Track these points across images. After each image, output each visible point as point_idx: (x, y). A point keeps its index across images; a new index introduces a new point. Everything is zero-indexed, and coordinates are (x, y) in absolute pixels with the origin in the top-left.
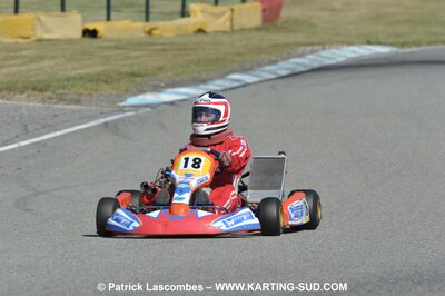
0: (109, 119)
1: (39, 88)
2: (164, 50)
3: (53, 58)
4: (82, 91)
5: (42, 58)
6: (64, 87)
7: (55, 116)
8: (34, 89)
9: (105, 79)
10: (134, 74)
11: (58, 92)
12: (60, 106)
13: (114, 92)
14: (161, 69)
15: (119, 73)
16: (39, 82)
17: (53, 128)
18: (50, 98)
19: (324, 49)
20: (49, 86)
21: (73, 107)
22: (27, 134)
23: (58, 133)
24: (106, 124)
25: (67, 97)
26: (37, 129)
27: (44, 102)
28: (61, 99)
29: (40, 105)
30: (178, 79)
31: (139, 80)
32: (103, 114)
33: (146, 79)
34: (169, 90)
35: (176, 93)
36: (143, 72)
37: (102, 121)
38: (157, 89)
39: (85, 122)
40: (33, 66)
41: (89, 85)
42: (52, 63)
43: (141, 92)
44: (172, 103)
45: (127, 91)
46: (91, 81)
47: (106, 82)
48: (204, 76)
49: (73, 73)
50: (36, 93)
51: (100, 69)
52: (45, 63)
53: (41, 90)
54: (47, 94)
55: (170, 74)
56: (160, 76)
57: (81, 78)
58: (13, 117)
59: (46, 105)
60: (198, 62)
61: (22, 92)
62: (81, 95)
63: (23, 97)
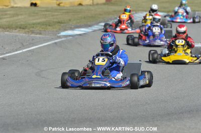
0: (56, 41)
1: (22, 27)
2: (68, 12)
3: (21, 15)
4: (41, 29)
5: (17, 15)
6: (33, 27)
7: (33, 39)
8: (20, 28)
9: (49, 24)
10: (59, 22)
11: (31, 29)
12: (33, 35)
13: (55, 30)
14: (70, 20)
15: (53, 22)
16: (21, 25)
17: (34, 45)
18: (29, 32)
19: (136, 13)
20: (26, 27)
21: (38, 36)
22: (23, 47)
23: (37, 47)
24: (56, 43)
25: (35, 31)
26: (27, 45)
27: (26, 33)
28: (33, 32)
29: (24, 35)
30: (79, 25)
31: (62, 25)
33: (65, 24)
34: (77, 29)
35: (80, 31)
36: (63, 22)
37: (53, 42)
38: (72, 29)
39: (47, 42)
40: (15, 18)
42: (23, 17)
43: (65, 30)
44: (80, 35)
45: (60, 29)
46: (43, 25)
47: (50, 26)
48: (89, 23)
49: (34, 21)
50: (21, 30)
51: (43, 20)
52: (20, 17)
53: (23, 29)
54: (26, 30)
55: (75, 22)
56: (71, 23)
57: (39, 24)
58: (15, 40)
59: (27, 35)
60: (84, 18)
61: (16, 29)
62: (40, 31)
63: (16, 31)
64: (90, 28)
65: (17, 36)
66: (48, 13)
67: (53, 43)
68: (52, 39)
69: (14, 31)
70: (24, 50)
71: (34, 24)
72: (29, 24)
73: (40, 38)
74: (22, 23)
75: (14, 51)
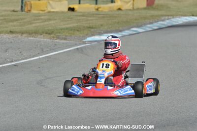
0: (79, 47)
2: (103, 17)
3: (55, 20)
4: (67, 34)
5: (50, 20)
6: (59, 33)
7: (55, 45)
8: (46, 33)
9: (78, 29)
10: (90, 27)
12: (58, 41)
13: (81, 35)
14: (102, 25)
15: (84, 27)
16: (49, 30)
18: (53, 37)
19: (173, 18)
20: (53, 32)
21: (63, 41)
22: (43, 52)
23: (56, 53)
24: (77, 49)
25: (61, 37)
26: (47, 51)
28: (58, 38)
29: (49, 40)
31: (92, 30)
32: (76, 45)
33: (95, 29)
36: (94, 27)
37: (76, 47)
38: (100, 34)
41: (70, 32)
42: (54, 22)
43: (93, 35)
45: (87, 35)
46: (71, 30)
47: (78, 31)
48: (121, 28)
50: (47, 35)
51: (75, 25)
53: (50, 34)
54: (52, 35)
55: (106, 27)
56: (101, 29)
57: (67, 29)
58: (37, 45)
59: (51, 40)
60: (118, 23)
61: (41, 35)
62: (67, 36)
64: (120, 33)
65: (40, 41)
66: (83, 18)
67: (75, 49)
68: (76, 44)
69: (39, 36)
70: (41, 57)
71: (61, 29)
72: (57, 30)
73: (63, 43)
74: (50, 28)
75: (30, 58)
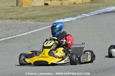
1: (33, 18)
2: (65, 8)
3: (37, 10)
4: (44, 19)
5: (34, 11)
6: (40, 18)
7: (38, 25)
8: (32, 19)
11: (38, 19)
12: (39, 23)
13: (53, 19)
14: (64, 13)
15: (54, 14)
16: (33, 17)
17: (37, 29)
18: (36, 21)
19: (107, 7)
20: (36, 18)
21: (42, 23)
22: (30, 30)
23: (38, 30)
25: (41, 21)
26: (33, 29)
28: (39, 21)
29: (33, 23)
30: (69, 16)
31: (59, 16)
33: (61, 16)
34: (67, 18)
35: (69, 19)
36: (60, 14)
38: (64, 18)
40: (32, 13)
42: (36, 12)
43: (59, 19)
44: (68, 22)
45: (56, 19)
46: (47, 16)
47: (50, 17)
48: (76, 15)
49: (42, 14)
50: (32, 20)
51: (49, 13)
52: (35, 12)
53: (34, 19)
54: (35, 20)
55: (67, 14)
56: (64, 15)
57: (44, 16)
58: (27, 26)
59: (35, 23)
60: (74, 11)
61: (29, 19)
62: (44, 20)
63: (29, 20)
64: (75, 17)
65: (29, 23)
68: (49, 25)
69: (28, 21)
70: (29, 33)
71: (41, 16)
72: (38, 16)
73: (42, 24)
74: (34, 16)
75: (23, 33)
